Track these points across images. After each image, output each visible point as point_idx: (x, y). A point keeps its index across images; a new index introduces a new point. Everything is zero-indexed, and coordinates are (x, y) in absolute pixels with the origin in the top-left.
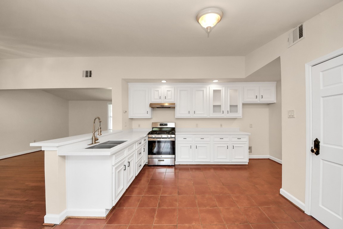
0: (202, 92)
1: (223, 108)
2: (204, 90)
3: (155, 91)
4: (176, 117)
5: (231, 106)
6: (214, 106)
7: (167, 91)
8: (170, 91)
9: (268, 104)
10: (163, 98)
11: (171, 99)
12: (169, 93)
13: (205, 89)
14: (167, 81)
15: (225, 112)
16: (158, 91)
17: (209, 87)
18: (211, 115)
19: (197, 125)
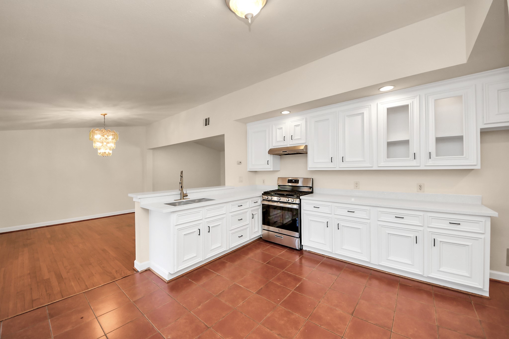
0: (360, 117)
1: (414, 147)
2: (363, 113)
4: (309, 169)
5: (439, 140)
6: (390, 144)
7: (295, 126)
8: (298, 125)
10: (288, 138)
11: (300, 139)
12: (298, 128)
13: (366, 112)
14: (290, 112)
15: (422, 156)
17: (377, 104)
18: (382, 164)
19: (356, 184)
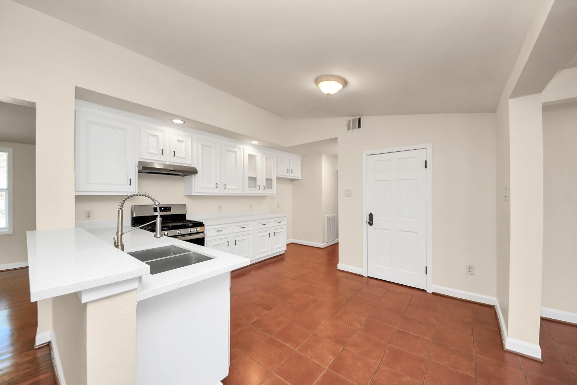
0: (234, 154)
1: (259, 182)
2: (237, 152)
3: (151, 135)
5: (267, 180)
6: (250, 178)
7: (177, 140)
8: (182, 141)
9: (292, 180)
10: (168, 153)
11: (185, 158)
14: (184, 122)
15: (262, 188)
16: (158, 136)
18: (246, 192)
